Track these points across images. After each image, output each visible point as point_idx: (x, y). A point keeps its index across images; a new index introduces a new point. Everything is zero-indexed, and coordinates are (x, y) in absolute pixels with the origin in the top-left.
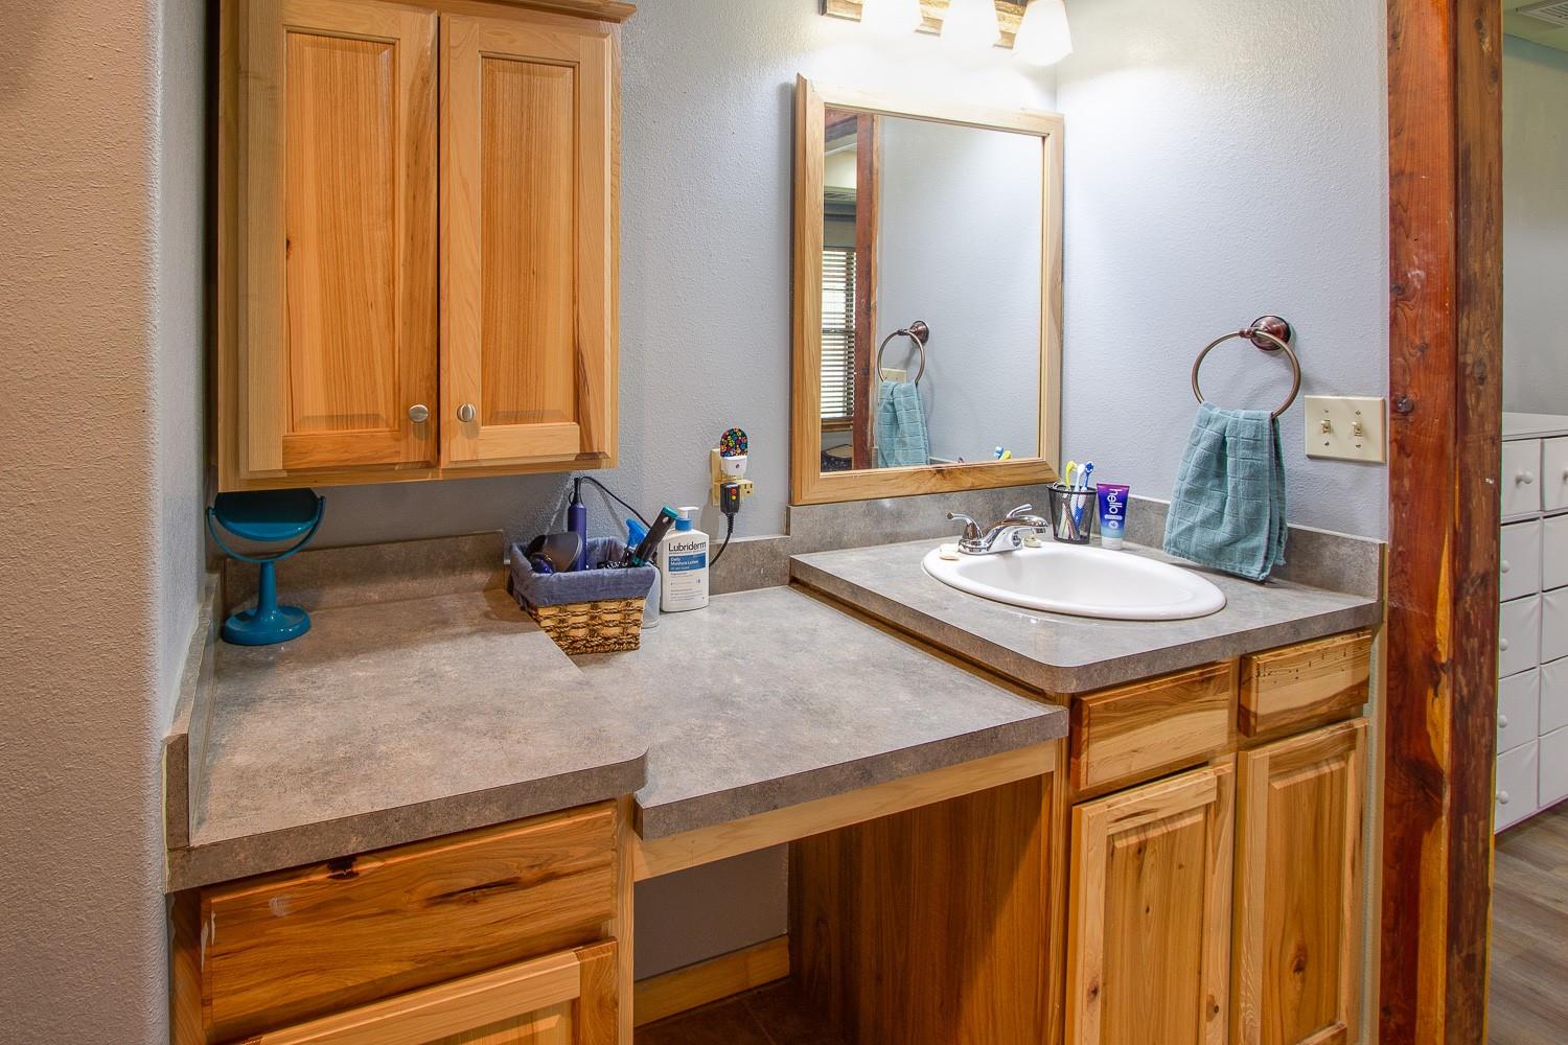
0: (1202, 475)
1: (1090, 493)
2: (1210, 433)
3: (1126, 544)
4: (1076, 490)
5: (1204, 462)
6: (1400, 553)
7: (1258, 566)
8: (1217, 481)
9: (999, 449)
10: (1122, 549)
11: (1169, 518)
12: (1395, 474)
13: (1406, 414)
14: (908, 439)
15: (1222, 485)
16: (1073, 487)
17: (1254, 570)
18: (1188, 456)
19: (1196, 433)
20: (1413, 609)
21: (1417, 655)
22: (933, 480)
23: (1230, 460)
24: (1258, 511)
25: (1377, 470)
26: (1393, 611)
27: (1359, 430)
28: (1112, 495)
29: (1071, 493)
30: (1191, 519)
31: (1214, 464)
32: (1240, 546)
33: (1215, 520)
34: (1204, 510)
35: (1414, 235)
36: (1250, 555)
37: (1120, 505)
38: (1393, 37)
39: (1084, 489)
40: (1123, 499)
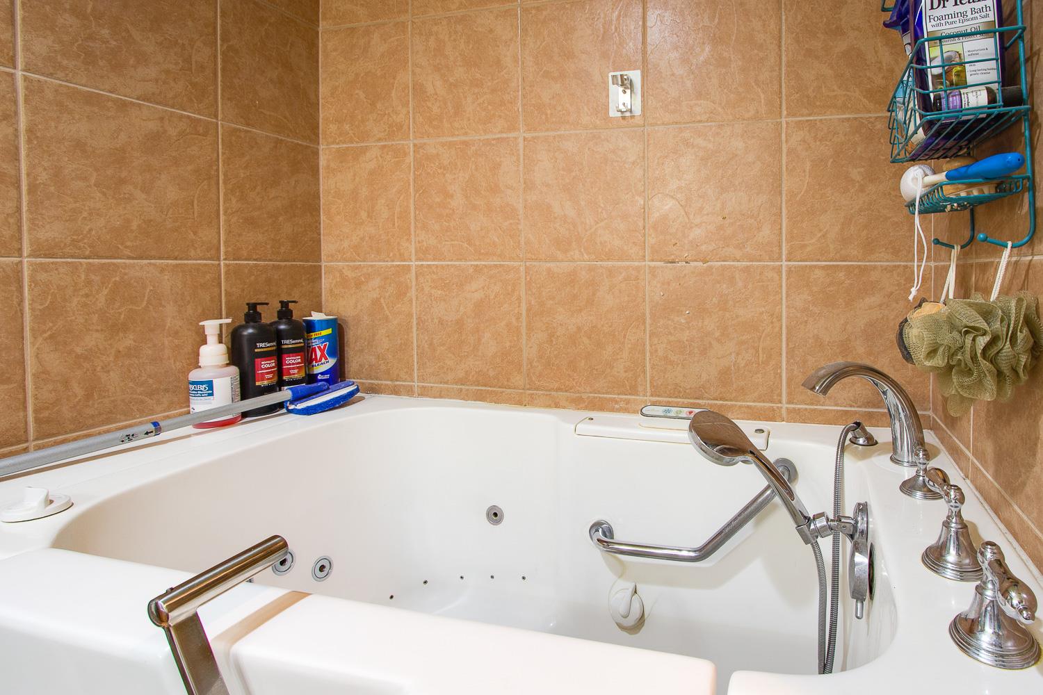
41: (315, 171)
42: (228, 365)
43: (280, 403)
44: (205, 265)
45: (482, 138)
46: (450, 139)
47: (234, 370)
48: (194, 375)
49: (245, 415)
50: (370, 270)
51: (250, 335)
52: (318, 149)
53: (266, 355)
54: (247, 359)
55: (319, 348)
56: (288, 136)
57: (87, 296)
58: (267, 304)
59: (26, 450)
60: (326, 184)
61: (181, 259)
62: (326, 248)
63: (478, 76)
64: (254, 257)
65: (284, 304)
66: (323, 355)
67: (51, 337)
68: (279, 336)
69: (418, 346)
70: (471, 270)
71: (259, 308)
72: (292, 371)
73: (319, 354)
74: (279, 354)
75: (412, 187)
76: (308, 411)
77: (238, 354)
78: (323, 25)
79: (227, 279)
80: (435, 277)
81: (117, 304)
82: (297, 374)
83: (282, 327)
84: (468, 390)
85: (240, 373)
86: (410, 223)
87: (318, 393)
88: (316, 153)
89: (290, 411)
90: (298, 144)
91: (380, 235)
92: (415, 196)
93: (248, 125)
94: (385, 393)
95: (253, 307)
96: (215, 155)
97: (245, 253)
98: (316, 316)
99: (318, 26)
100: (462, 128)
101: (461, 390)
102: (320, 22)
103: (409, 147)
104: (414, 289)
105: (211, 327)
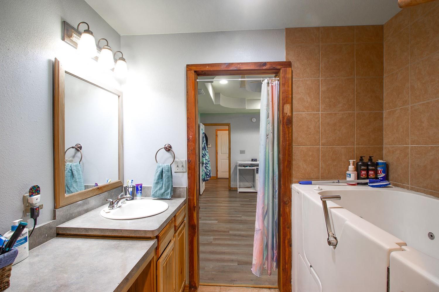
0: (158, 179)
1: (133, 187)
2: (160, 169)
3: (142, 197)
4: (130, 187)
5: (159, 176)
6: (189, 188)
7: (169, 196)
8: (161, 180)
9: (107, 179)
10: (141, 199)
11: (152, 189)
12: (188, 174)
13: (190, 162)
14: (77, 180)
15: (162, 180)
16: (129, 186)
17: (169, 197)
18: (156, 175)
19: (157, 170)
20: (191, 198)
21: (192, 206)
22: (97, 191)
23: (164, 175)
24: (169, 185)
25: (185, 173)
26: (189, 199)
27: (182, 166)
28: (139, 187)
29: (129, 188)
30: (157, 189)
31: (161, 176)
32: (166, 193)
33: (161, 189)
34: (159, 186)
35: (190, 130)
36: (168, 194)
37: (141, 189)
38: (187, 92)
39: (132, 186)
40: (141, 187)
41: (382, 119)
42: (354, 171)
43: (366, 183)
44: (351, 147)
45: (435, 100)
46: (423, 102)
47: (356, 172)
48: (348, 172)
49: (358, 184)
50: (397, 148)
51: (360, 164)
52: (383, 112)
53: (364, 170)
54: (359, 170)
55: (380, 170)
56: (373, 111)
57: (329, 153)
58: (365, 157)
59: (319, 181)
60: (385, 123)
61: (346, 145)
62: (385, 141)
63: (433, 78)
64: (363, 144)
65: (370, 157)
66: (381, 172)
67: (324, 161)
68: (367, 165)
69: (411, 173)
70: (430, 148)
71: (363, 158)
72: (371, 175)
73: (380, 172)
74: (368, 170)
75: (410, 120)
76: (372, 186)
77: (357, 169)
78: (385, 75)
79: (356, 150)
80: (416, 150)
81: (334, 155)
82: (372, 176)
83: (369, 163)
84: (427, 191)
85: (357, 173)
86: (409, 133)
87: (377, 182)
88: (382, 114)
89: (369, 186)
90: (376, 112)
91: (400, 137)
92: (411, 123)
93: (362, 111)
94: (400, 187)
95: (361, 157)
96: (354, 120)
97: (360, 144)
98: (380, 161)
99: (383, 76)
100: (427, 98)
101: (425, 190)
102: (384, 74)
103: (409, 108)
104: (410, 155)
105: (351, 161)
